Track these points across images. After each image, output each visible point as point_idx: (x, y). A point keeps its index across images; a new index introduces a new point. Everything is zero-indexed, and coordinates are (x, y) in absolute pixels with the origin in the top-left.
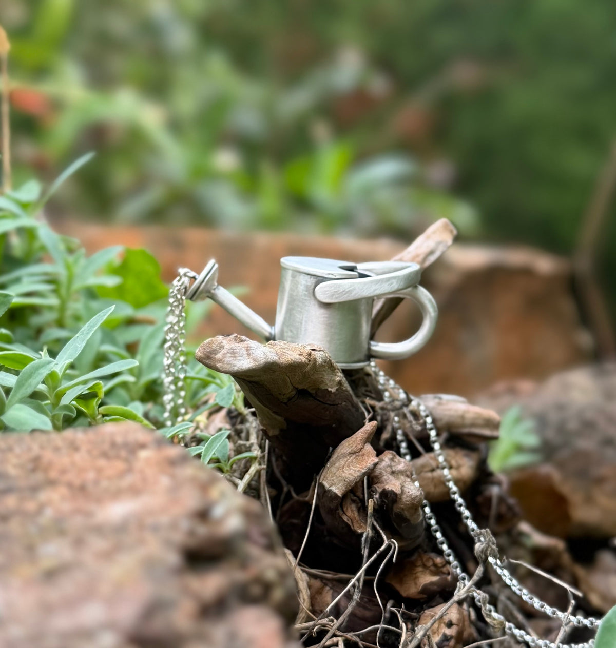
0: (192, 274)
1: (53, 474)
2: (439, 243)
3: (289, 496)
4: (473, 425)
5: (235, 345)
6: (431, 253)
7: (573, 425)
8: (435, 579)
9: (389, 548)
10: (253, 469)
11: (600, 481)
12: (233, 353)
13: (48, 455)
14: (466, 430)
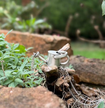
0: (35, 54)
1: (34, 97)
2: (68, 47)
3: (48, 84)
4: (72, 72)
5: (47, 68)
6: (67, 49)
7: (78, 66)
8: (69, 95)
9: (66, 94)
10: (45, 82)
11: (81, 74)
12: (47, 69)
13: (32, 93)
14: (71, 73)
